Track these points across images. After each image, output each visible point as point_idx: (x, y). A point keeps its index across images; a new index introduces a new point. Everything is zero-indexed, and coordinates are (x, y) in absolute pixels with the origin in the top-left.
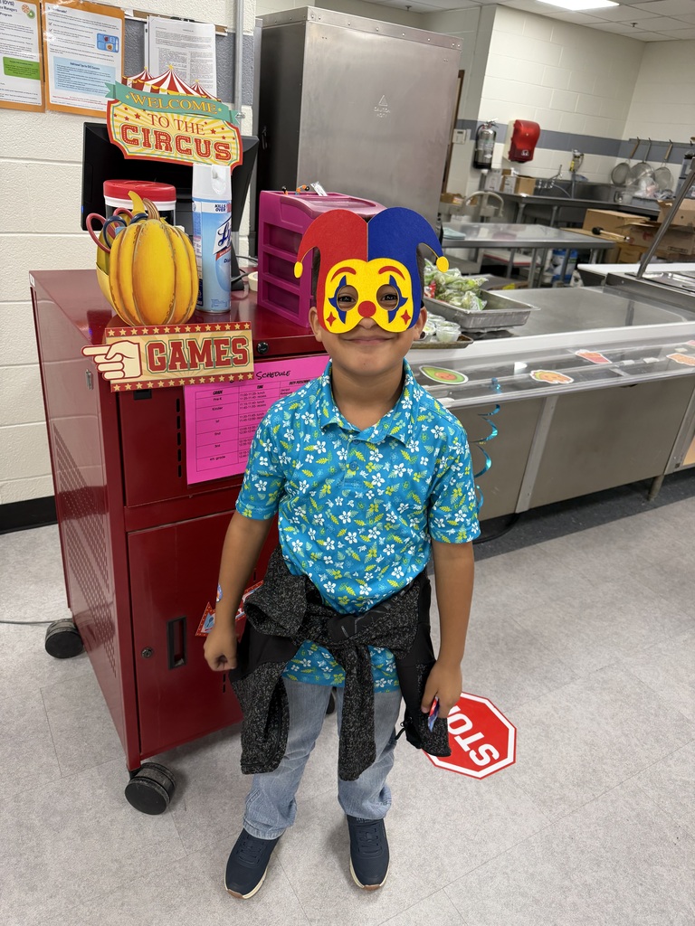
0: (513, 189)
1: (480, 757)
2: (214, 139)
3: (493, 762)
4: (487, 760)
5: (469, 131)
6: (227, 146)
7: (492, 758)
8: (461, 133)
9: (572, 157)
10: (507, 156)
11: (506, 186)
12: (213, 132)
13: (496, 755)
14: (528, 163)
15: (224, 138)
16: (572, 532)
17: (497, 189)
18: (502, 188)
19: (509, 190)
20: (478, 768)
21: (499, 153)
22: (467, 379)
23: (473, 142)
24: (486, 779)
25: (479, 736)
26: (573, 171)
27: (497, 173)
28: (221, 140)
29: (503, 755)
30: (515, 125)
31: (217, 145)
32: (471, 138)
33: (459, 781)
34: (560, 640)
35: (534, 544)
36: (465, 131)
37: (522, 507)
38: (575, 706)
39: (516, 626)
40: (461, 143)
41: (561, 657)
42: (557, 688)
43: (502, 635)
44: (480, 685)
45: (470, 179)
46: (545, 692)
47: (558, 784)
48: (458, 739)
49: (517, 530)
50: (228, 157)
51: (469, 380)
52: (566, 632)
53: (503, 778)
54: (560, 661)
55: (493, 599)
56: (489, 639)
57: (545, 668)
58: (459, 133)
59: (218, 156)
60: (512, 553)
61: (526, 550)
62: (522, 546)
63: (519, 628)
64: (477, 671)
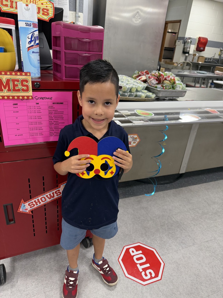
0: (197, 61)
1: (146, 275)
2: (42, 7)
3: (151, 278)
4: (149, 276)
5: (182, 41)
6: (48, 10)
7: (151, 276)
8: (179, 41)
9: (220, 50)
10: (195, 49)
11: (194, 60)
12: (42, 4)
13: (153, 275)
14: (203, 52)
15: (47, 7)
16: (203, 183)
17: (191, 61)
18: (193, 60)
19: (195, 61)
20: (144, 280)
21: (192, 48)
22: (153, 115)
23: (183, 44)
24: (147, 286)
25: (148, 265)
26: (220, 55)
27: (191, 55)
28: (45, 8)
29: (157, 275)
30: (199, 39)
31: (43, 9)
32: (183, 43)
33: (135, 285)
34: (191, 227)
35: (187, 186)
36: (180, 41)
37: (182, 171)
38: (193, 257)
39: (173, 219)
40: (179, 45)
41: (190, 234)
42: (186, 248)
43: (167, 222)
44: (153, 243)
45: (181, 57)
46: (180, 249)
47: (179, 293)
48: (138, 265)
49: (181, 180)
50: (48, 14)
51: (155, 115)
52: (194, 223)
53: (155, 286)
54: (189, 236)
55: (166, 207)
56: (161, 223)
57: (182, 238)
58: (178, 41)
59: (43, 14)
60: (177, 190)
61: (184, 188)
62: (182, 187)
63: (174, 220)
64: (153, 236)
